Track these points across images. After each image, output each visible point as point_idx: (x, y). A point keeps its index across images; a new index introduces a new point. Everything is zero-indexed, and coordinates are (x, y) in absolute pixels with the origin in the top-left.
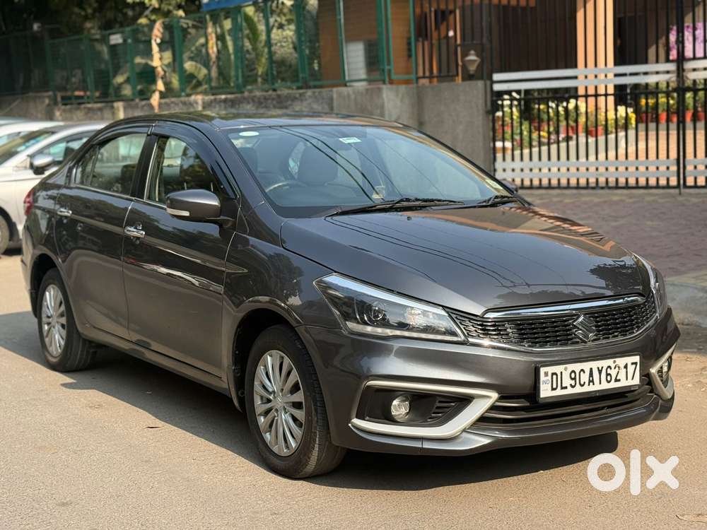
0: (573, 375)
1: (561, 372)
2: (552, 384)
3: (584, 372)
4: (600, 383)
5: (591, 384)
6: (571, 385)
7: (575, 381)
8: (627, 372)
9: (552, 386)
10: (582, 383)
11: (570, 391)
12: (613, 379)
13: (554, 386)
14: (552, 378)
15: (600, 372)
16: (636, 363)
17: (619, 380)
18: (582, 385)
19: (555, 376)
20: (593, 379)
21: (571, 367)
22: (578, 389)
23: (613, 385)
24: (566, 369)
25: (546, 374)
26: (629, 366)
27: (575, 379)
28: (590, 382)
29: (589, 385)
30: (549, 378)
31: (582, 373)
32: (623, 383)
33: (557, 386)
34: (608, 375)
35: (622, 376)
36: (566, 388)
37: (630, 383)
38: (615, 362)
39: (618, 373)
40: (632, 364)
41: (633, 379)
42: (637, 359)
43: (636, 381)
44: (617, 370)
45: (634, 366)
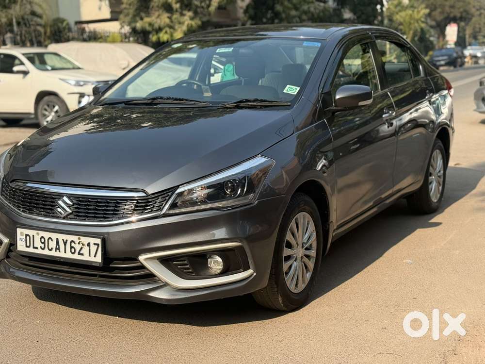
0: (43, 240)
1: (33, 236)
2: (26, 242)
3: (52, 240)
4: (65, 252)
5: (58, 251)
6: (41, 247)
7: (45, 245)
8: (90, 250)
9: (26, 244)
10: (50, 248)
11: (39, 251)
12: (77, 251)
13: (28, 245)
14: (26, 238)
15: (65, 243)
16: (98, 245)
17: (82, 254)
18: (51, 250)
19: (28, 237)
20: (59, 247)
21: (42, 233)
22: (46, 252)
23: (76, 256)
24: (38, 234)
25: (22, 234)
26: (92, 245)
27: (44, 243)
28: (56, 249)
29: (56, 251)
30: (24, 237)
31: (50, 240)
32: (86, 258)
33: (30, 245)
34: (71, 247)
35: (85, 250)
36: (37, 248)
37: (92, 259)
38: (79, 239)
39: (82, 248)
40: (95, 244)
41: (95, 256)
42: (99, 241)
43: (98, 259)
44: (81, 245)
45: (97, 246)
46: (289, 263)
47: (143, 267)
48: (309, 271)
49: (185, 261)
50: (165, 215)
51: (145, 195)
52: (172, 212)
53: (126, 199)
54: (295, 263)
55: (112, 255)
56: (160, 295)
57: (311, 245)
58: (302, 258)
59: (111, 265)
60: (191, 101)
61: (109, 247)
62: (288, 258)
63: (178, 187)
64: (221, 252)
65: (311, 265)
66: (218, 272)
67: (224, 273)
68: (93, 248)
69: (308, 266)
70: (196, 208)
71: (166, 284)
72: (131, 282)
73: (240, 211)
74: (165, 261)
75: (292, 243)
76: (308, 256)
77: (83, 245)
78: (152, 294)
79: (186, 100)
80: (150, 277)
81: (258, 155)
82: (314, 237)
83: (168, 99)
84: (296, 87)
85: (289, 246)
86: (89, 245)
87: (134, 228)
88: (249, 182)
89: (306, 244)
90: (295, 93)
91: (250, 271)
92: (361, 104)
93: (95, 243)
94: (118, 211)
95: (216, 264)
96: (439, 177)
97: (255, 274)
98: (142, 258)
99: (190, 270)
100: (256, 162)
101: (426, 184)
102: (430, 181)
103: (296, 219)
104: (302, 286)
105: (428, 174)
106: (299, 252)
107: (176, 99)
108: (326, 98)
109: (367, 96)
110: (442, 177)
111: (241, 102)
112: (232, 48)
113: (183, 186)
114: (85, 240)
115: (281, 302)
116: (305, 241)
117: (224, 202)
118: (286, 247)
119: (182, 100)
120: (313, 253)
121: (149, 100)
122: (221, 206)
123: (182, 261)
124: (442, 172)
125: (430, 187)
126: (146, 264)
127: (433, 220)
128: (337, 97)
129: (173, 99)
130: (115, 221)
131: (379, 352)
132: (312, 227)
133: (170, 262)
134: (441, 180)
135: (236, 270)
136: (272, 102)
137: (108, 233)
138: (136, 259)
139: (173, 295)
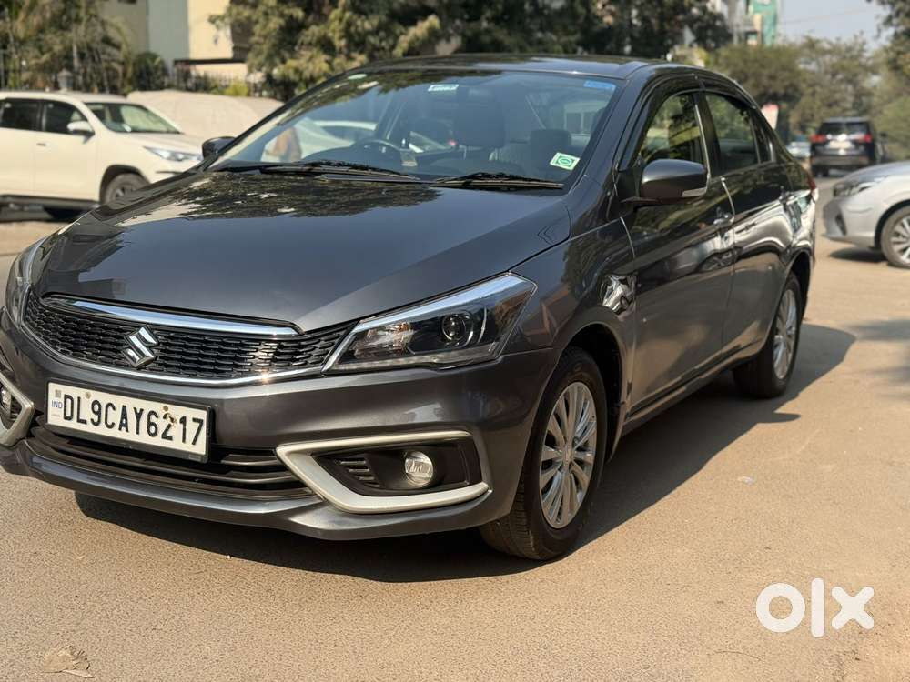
0: (96, 408)
1: (79, 399)
2: (65, 410)
3: (114, 409)
4: (138, 433)
5: (124, 429)
6: (92, 420)
7: (99, 417)
8: (184, 430)
9: (65, 413)
10: (110, 423)
11: (89, 428)
12: (161, 432)
13: (69, 415)
14: (65, 402)
15: (139, 416)
16: (200, 422)
17: (170, 438)
18: (111, 427)
19: (69, 401)
20: (126, 423)
21: (96, 395)
22: (102, 430)
23: (158, 441)
24: (88, 396)
25: (58, 394)
26: (189, 422)
27: (98, 413)
28: (121, 425)
29: (120, 429)
30: (62, 400)
31: (110, 409)
32: (176, 444)
33: (72, 415)
34: (150, 424)
35: (176, 431)
36: (84, 422)
37: (187, 447)
38: (166, 408)
39: (169, 426)
40: (194, 420)
41: (194, 443)
42: (202, 415)
43: (200, 448)
44: (168, 421)
45: (198, 424)
46: (549, 474)
47: (283, 468)
48: (581, 489)
49: (362, 460)
50: (331, 373)
51: (294, 333)
52: (343, 368)
53: (259, 339)
54: (559, 474)
55: (226, 442)
56: (313, 521)
57: (586, 444)
58: (571, 464)
59: (223, 461)
60: (382, 171)
61: (221, 427)
62: (549, 464)
63: (357, 321)
64: (431, 448)
65: (585, 478)
66: (423, 484)
67: (434, 486)
68: (192, 428)
69: (580, 480)
70: (389, 363)
71: (325, 503)
72: (259, 495)
73: (470, 374)
74: (326, 459)
75: (556, 437)
76: (581, 463)
77: (172, 420)
78: (297, 520)
79: (374, 169)
80: (295, 487)
81: (508, 271)
82: (593, 430)
83: (340, 165)
84: (573, 158)
85: (552, 442)
86: (183, 420)
87: (268, 394)
88: (489, 320)
89: (579, 440)
90: (572, 168)
91: (482, 486)
92: (686, 194)
93: (196, 417)
94: (243, 360)
95: (420, 468)
96: (789, 336)
97: (490, 491)
98: (282, 450)
99: (372, 478)
100: (502, 286)
101: (770, 346)
102: (776, 343)
103: (567, 395)
104: (568, 517)
105: (774, 331)
106: (567, 454)
107: (355, 167)
108: (625, 181)
109: (698, 181)
110: (794, 338)
111: (474, 177)
112: (457, 85)
113: (366, 320)
114: (177, 411)
115: (532, 544)
116: (579, 435)
117: (441, 355)
118: (546, 444)
119: (366, 169)
120: (589, 456)
121: (306, 165)
122: (435, 361)
123: (357, 460)
124: (794, 329)
125: (775, 352)
126: (289, 462)
127: (780, 410)
128: (646, 180)
129: (348, 165)
130: (235, 378)
131: (716, 649)
132: (590, 411)
133: (335, 462)
134: (792, 343)
135: (456, 483)
136: (530, 180)
137: (221, 402)
138: (271, 453)
139: (339, 523)
